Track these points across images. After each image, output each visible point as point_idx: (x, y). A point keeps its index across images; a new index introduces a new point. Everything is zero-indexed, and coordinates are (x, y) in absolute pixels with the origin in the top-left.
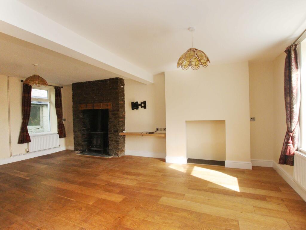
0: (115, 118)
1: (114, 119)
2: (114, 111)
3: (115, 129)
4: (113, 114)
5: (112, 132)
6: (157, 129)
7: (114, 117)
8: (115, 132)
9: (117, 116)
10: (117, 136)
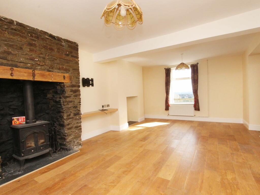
0: (75, 96)
1: (73, 97)
2: (73, 86)
3: (76, 111)
4: (72, 91)
5: (71, 117)
6: (103, 106)
7: (73, 95)
8: (75, 115)
9: (77, 93)
10: (78, 120)
